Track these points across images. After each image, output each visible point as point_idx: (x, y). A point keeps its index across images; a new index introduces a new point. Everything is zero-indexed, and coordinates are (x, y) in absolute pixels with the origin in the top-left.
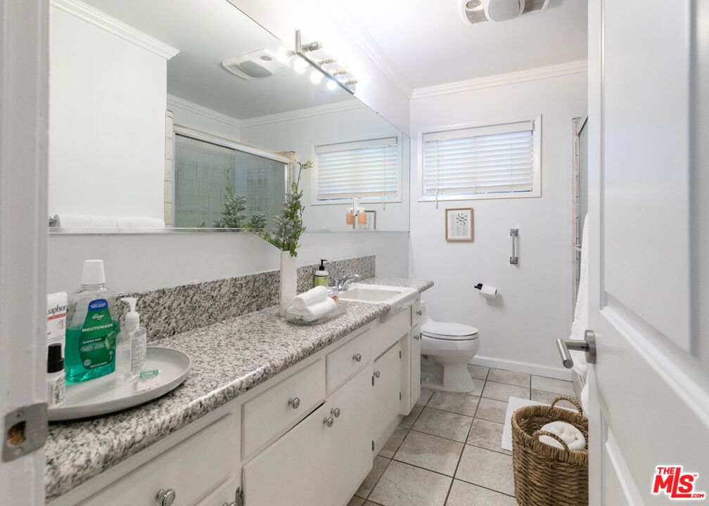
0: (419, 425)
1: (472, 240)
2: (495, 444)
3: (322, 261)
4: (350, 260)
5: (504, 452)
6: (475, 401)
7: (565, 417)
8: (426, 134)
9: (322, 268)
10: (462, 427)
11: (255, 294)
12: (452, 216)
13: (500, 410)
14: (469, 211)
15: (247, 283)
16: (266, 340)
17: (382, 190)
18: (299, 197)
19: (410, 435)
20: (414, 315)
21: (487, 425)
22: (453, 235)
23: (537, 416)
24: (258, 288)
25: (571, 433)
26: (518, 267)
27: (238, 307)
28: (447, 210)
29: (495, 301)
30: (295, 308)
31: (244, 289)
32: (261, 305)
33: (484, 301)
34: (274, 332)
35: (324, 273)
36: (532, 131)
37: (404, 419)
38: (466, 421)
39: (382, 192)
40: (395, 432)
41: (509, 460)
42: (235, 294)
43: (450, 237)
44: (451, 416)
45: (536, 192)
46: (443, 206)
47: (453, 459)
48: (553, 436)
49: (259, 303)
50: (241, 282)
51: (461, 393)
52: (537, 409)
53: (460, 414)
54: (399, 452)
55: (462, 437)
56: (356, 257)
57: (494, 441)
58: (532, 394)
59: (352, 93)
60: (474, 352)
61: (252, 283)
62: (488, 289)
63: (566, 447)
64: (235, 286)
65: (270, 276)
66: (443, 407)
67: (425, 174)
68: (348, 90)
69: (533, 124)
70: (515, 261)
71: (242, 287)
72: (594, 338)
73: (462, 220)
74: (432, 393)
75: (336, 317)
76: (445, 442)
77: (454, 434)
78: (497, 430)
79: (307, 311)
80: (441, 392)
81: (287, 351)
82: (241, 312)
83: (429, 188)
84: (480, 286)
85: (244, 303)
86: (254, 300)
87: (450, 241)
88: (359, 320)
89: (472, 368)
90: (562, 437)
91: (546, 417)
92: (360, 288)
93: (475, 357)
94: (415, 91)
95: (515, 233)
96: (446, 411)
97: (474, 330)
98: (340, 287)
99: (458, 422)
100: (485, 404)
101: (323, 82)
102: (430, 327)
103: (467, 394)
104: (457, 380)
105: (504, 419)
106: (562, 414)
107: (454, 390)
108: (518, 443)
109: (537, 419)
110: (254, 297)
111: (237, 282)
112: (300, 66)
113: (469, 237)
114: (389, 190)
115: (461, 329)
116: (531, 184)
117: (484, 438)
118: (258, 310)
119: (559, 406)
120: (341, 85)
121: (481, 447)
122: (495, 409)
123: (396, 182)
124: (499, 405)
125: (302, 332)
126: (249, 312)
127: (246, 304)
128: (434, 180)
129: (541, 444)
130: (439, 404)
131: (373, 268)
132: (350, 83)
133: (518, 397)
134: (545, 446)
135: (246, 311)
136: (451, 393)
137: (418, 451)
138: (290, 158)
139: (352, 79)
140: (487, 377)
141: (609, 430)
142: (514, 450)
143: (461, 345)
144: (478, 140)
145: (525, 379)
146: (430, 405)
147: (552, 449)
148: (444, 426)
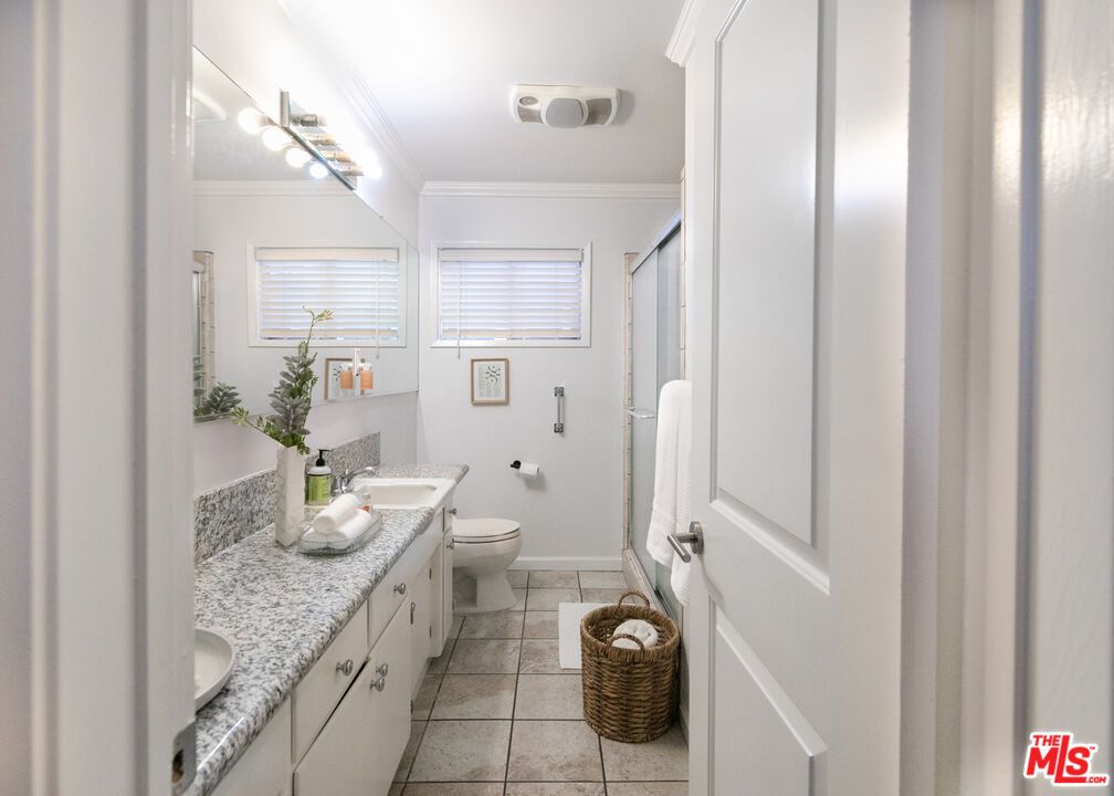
0: (455, 667)
1: (506, 403)
2: (553, 666)
3: (321, 451)
4: (350, 445)
5: (568, 672)
6: (519, 618)
7: (633, 614)
8: (443, 249)
9: (320, 463)
10: (510, 654)
11: (232, 517)
12: (480, 369)
13: (550, 622)
14: (503, 363)
15: (221, 502)
16: (296, 586)
17: (374, 327)
18: (310, 363)
19: (446, 682)
20: (447, 515)
21: (540, 644)
22: (481, 395)
23: (604, 619)
24: (237, 507)
25: (644, 630)
26: (563, 436)
27: (210, 542)
28: (473, 361)
29: (536, 483)
30: (316, 532)
31: (217, 512)
32: (240, 533)
33: (521, 483)
34: (298, 573)
35: (325, 470)
36: (580, 263)
37: (433, 662)
38: (513, 645)
39: (374, 330)
40: (425, 683)
41: (578, 680)
42: (205, 522)
43: (477, 398)
44: (493, 644)
45: (585, 341)
46: (468, 356)
47: (507, 696)
48: (630, 637)
49: (237, 529)
50: (214, 502)
51: (500, 611)
52: (605, 611)
53: (503, 638)
54: (436, 708)
55: (512, 668)
56: (357, 438)
57: (551, 662)
58: (584, 595)
59: (351, 189)
60: (516, 553)
61: (227, 501)
62: (528, 468)
63: (642, 646)
64: (205, 509)
65: (252, 484)
66: (481, 634)
67: (441, 307)
68: (346, 184)
69: (583, 254)
70: (559, 429)
71: (215, 508)
72: (700, 529)
73: (493, 374)
74: (462, 619)
75: (373, 538)
76: (492, 679)
77: (502, 666)
78: (552, 648)
79: (339, 534)
80: (475, 615)
81: (342, 596)
82: (214, 549)
83: (446, 328)
84: (517, 465)
85: (218, 534)
86: (230, 527)
87: (476, 404)
88: (407, 536)
89: (511, 574)
90: (637, 635)
91: (614, 618)
92: (370, 485)
93: (518, 559)
94: (427, 184)
95: (560, 392)
96: (487, 639)
97: (514, 525)
98: (344, 488)
99: (504, 649)
100: (532, 619)
101: (308, 165)
102: (460, 527)
103: (508, 611)
104: (493, 595)
105: (557, 633)
106: (629, 612)
107: (489, 609)
108: (590, 655)
109: (603, 623)
110: (231, 522)
111: (208, 503)
112: (276, 140)
113: (502, 398)
114: (385, 328)
115: (500, 526)
116: (579, 330)
117: (539, 661)
118: (236, 542)
119: (628, 603)
120: (333, 172)
121: (537, 673)
122: (544, 622)
123: (396, 317)
124: (548, 617)
125: (339, 565)
126: (224, 548)
127: (220, 536)
128: (455, 317)
129: (617, 649)
130: (475, 632)
131: (377, 453)
132: (350, 174)
133: (568, 601)
134: (620, 651)
135: (220, 547)
136: (487, 614)
137: (462, 700)
138: (204, 264)
139: (352, 168)
140: (528, 584)
141: (718, 610)
142: (583, 665)
143: (501, 547)
144: (515, 265)
145: (572, 578)
146: (464, 635)
147: (629, 652)
148: (487, 659)
